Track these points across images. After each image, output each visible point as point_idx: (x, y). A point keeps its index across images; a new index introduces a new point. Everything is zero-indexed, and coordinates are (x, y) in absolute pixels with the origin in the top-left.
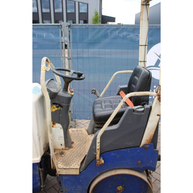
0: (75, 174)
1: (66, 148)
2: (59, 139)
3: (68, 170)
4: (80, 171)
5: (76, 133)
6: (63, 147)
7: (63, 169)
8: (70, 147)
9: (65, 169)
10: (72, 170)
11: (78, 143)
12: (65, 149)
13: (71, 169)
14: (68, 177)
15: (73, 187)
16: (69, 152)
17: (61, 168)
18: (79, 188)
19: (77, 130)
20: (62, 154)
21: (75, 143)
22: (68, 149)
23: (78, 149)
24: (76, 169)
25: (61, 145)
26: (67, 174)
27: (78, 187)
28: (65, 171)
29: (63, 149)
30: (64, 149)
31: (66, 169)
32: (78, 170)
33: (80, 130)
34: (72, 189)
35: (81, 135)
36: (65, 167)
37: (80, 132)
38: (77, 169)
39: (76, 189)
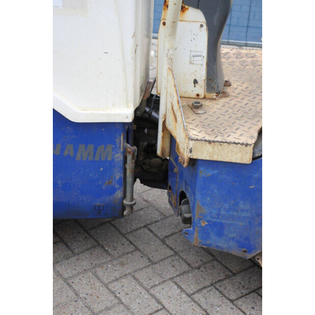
0: (238, 161)
1: (208, 95)
2: (191, 63)
3: (217, 148)
4: (254, 153)
5: (235, 60)
6: (201, 90)
7: (206, 141)
8: (221, 94)
9: (210, 142)
10: (231, 146)
11: (245, 86)
12: (204, 98)
13: (229, 143)
14: (215, 172)
15: (226, 206)
16: (219, 106)
17: (197, 140)
18: (243, 210)
19: (239, 54)
20: (197, 107)
21: (234, 85)
22: (215, 99)
23: (245, 101)
24: (242, 144)
25: (195, 82)
26: (215, 158)
27: (241, 206)
28: (209, 147)
29: (198, 95)
30: (202, 96)
31: (214, 142)
32: (250, 150)
33: (247, 54)
34: (222, 212)
35: (252, 67)
36: (208, 138)
37: (250, 60)
38: (247, 145)
39: (235, 213)
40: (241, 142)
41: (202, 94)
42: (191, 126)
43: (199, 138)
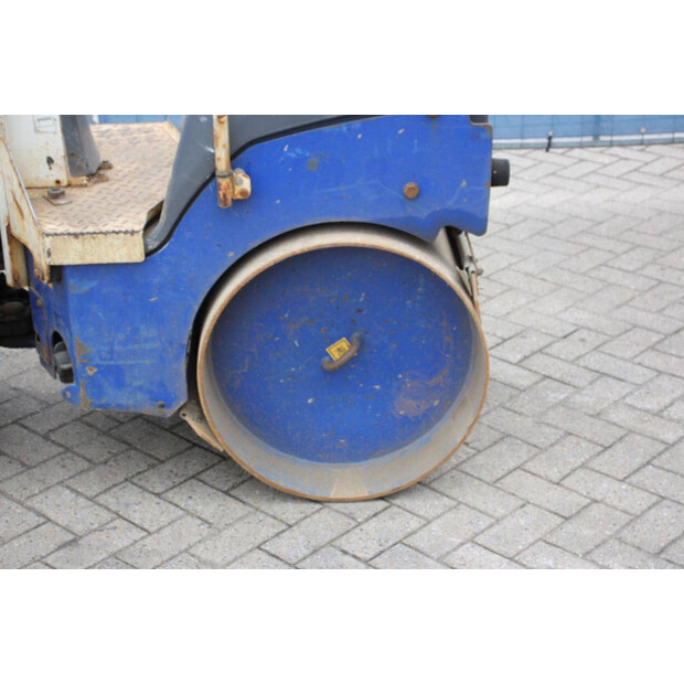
0: (125, 260)
1: (75, 181)
2: (37, 131)
3: (90, 243)
4: (146, 245)
5: (120, 137)
6: (60, 172)
7: (69, 234)
8: (98, 172)
9: (76, 235)
10: (111, 238)
11: (134, 166)
12: (69, 185)
13: (106, 233)
14: (94, 284)
15: (121, 336)
16: (92, 194)
17: (56, 234)
18: (146, 340)
20: (56, 197)
21: (117, 167)
22: (86, 186)
23: (133, 184)
24: (126, 232)
25: (50, 161)
26: (89, 259)
27: (143, 333)
28: (76, 244)
29: (58, 182)
30: (65, 183)
31: (82, 234)
32: (139, 240)
33: (139, 130)
34: (117, 348)
35: (146, 144)
36: (72, 230)
37: (143, 135)
38: (133, 233)
39: (136, 346)
40: (123, 230)
41: (64, 179)
42: (46, 220)
43: (58, 232)
